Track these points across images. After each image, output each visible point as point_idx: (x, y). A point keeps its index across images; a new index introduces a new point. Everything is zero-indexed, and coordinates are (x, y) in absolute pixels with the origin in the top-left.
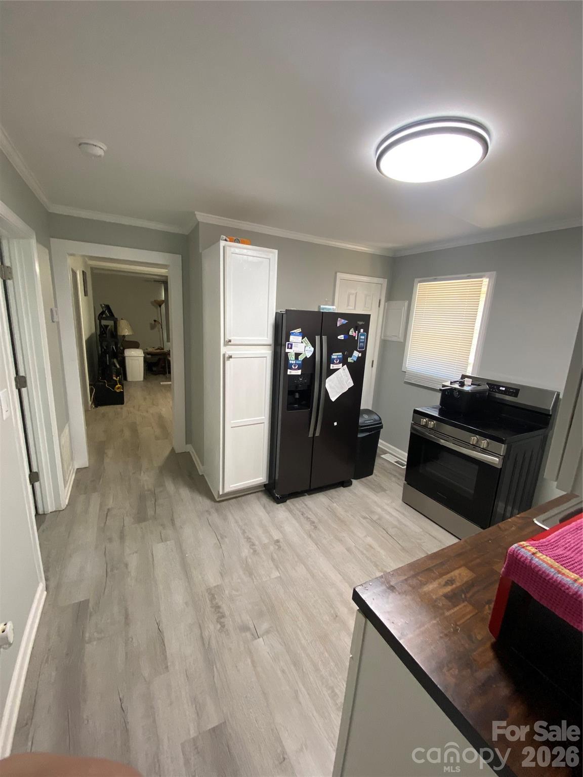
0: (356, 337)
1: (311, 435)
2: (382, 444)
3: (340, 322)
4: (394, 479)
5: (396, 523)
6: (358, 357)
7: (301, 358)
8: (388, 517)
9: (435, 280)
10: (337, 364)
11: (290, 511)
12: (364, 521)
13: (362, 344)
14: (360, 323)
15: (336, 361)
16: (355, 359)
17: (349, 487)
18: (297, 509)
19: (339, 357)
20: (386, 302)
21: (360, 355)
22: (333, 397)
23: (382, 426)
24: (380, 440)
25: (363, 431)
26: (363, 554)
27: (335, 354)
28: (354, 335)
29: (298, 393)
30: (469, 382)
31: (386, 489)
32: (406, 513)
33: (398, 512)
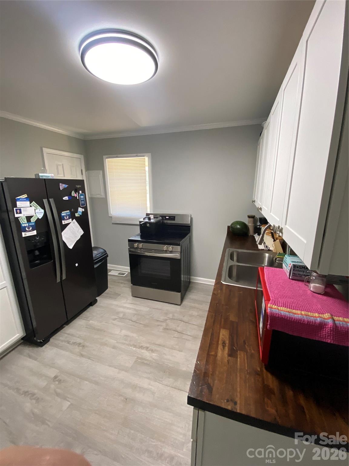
0: (78, 197)
1: (58, 280)
2: (109, 266)
3: (62, 186)
4: (122, 285)
5: (134, 312)
6: (83, 212)
7: (33, 220)
8: (128, 311)
9: (117, 157)
10: (67, 220)
11: (57, 346)
12: (115, 322)
13: (83, 202)
14: (78, 186)
15: (66, 217)
16: (81, 214)
17: (96, 304)
18: (62, 341)
19: (67, 214)
20: (86, 171)
21: (83, 210)
22: (70, 245)
23: (108, 255)
24: (108, 265)
25: (97, 263)
26: (124, 344)
27: (64, 212)
28: (76, 196)
29: (37, 250)
30: (152, 217)
31: (120, 293)
32: (137, 303)
33: (132, 305)
